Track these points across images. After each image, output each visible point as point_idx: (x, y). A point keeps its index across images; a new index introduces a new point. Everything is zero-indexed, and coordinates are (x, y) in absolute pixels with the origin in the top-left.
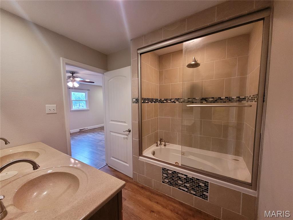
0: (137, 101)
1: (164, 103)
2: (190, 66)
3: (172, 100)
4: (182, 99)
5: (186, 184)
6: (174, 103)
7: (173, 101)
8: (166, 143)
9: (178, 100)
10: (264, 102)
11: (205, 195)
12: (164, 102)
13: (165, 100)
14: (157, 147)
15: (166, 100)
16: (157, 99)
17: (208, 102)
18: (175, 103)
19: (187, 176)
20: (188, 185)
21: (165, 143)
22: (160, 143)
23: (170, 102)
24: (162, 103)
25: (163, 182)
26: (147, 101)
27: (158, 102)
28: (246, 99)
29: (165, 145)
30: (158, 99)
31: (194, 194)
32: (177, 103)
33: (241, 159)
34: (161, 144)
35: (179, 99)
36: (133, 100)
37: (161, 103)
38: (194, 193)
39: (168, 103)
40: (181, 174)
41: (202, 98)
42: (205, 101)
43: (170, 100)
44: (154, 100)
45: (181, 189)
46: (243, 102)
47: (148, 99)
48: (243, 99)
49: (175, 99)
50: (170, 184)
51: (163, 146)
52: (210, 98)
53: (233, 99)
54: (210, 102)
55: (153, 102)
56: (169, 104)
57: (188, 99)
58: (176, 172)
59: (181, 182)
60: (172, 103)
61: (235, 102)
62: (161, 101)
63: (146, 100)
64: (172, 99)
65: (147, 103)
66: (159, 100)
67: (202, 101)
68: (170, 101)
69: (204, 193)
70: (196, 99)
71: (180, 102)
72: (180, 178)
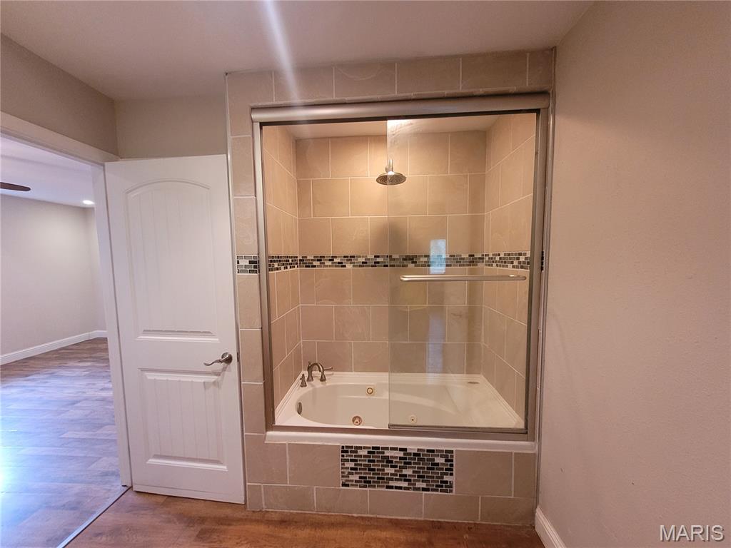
0: (255, 267)
1: (315, 266)
2: (383, 180)
3: (336, 260)
4: (360, 257)
5: (405, 472)
6: (342, 266)
7: (339, 263)
8: (325, 373)
9: (350, 258)
10: (542, 269)
11: (446, 482)
12: (315, 263)
13: (318, 260)
14: (304, 390)
15: (320, 259)
16: (295, 257)
17: (418, 266)
18: (345, 266)
19: (404, 450)
20: (408, 472)
21: (323, 374)
22: (310, 374)
23: (330, 266)
24: (309, 267)
25: (344, 485)
26: (276, 265)
27: (297, 264)
28: (482, 258)
29: (323, 379)
30: (297, 257)
31: (424, 489)
32: (349, 266)
33: (480, 378)
34: (311, 378)
35: (354, 257)
36: (240, 264)
37: (306, 266)
38: (424, 485)
39: (327, 266)
40: (393, 449)
41: (406, 256)
42: (412, 263)
43: (330, 260)
44: (290, 262)
45: (392, 487)
46: (480, 265)
47: (279, 260)
48: (480, 258)
49: (344, 257)
50: (366, 482)
51: (317, 382)
52: (422, 256)
53: (464, 259)
54: (422, 266)
55: (289, 267)
56: (328, 270)
57: (375, 257)
58: (378, 448)
59: (392, 471)
60: (336, 266)
61: (467, 265)
62: (305, 263)
63: (274, 261)
64: (336, 257)
65: (277, 269)
66: (300, 260)
67: (405, 263)
68: (330, 263)
69: (446, 478)
70: (393, 257)
71: (356, 266)
72: (389, 461)
